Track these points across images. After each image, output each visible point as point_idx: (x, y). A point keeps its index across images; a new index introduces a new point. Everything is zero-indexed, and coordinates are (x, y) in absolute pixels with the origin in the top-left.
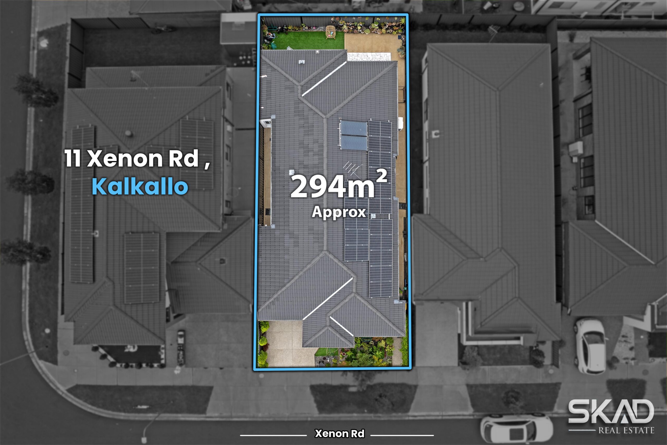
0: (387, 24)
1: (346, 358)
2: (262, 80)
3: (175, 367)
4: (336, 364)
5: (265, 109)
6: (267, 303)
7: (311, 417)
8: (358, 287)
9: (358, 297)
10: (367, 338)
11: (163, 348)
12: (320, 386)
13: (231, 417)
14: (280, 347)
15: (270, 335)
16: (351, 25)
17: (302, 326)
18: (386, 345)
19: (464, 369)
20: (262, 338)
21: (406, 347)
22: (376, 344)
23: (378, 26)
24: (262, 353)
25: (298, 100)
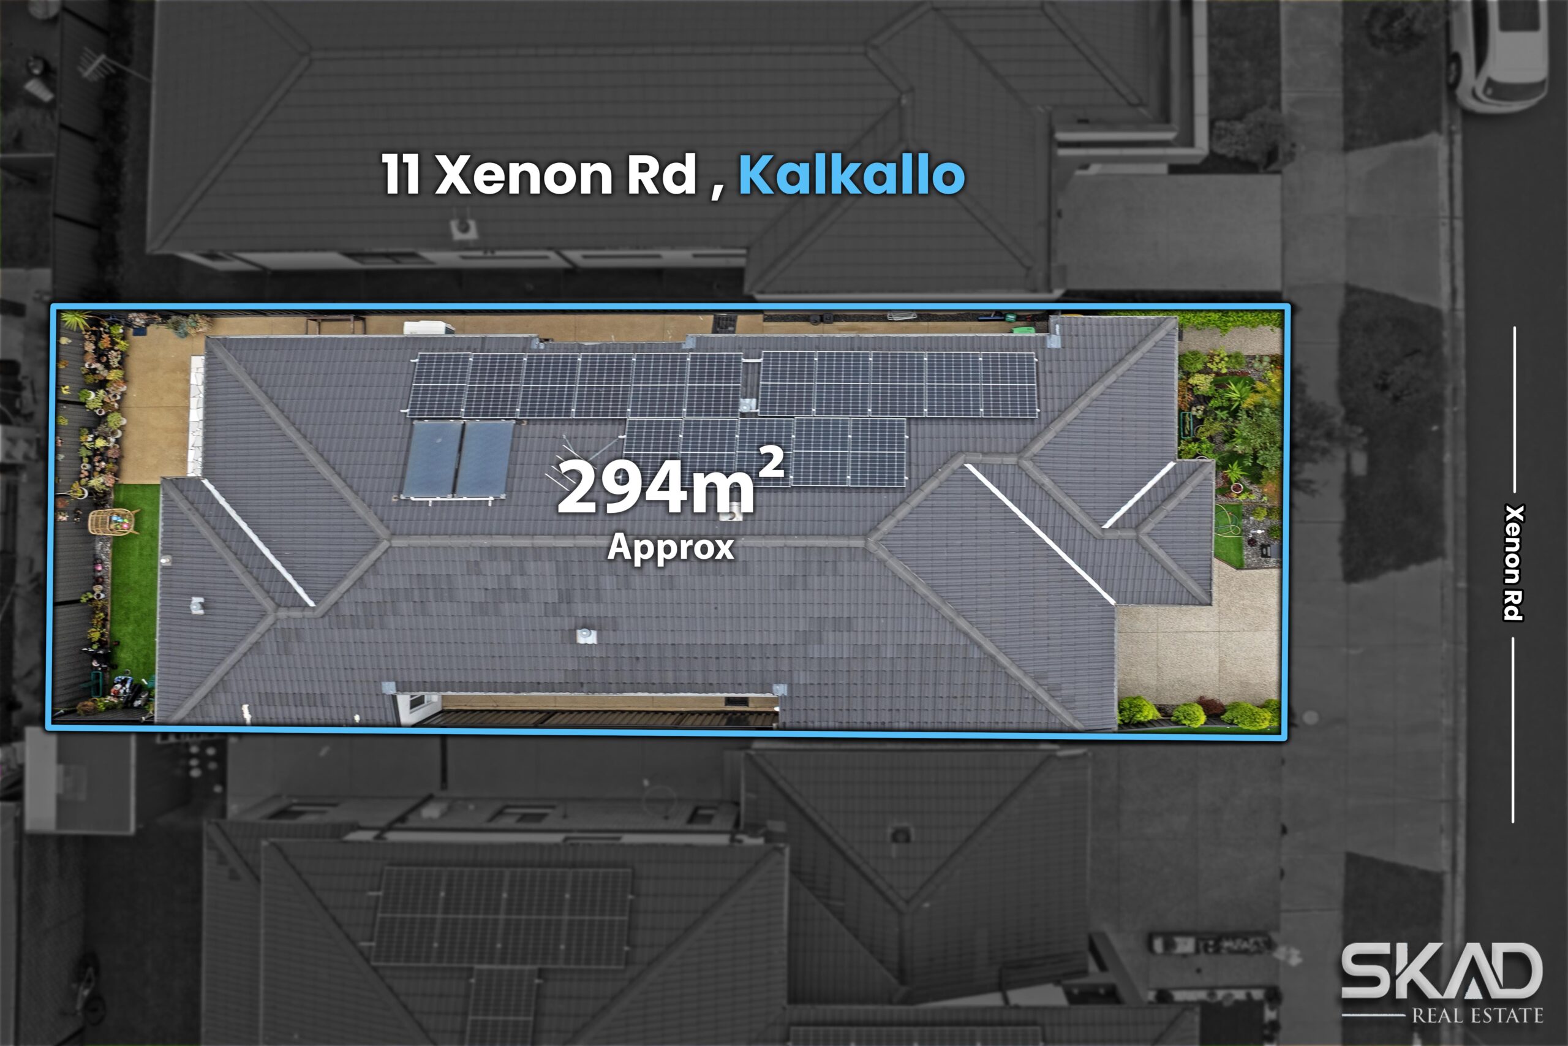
0: (90, 365)
1: (1252, 483)
2: (261, 720)
3: (1277, 961)
4: (1270, 510)
5: (362, 710)
6: (1053, 706)
7: (1456, 579)
8: (1000, 450)
9: (1036, 448)
10: (1182, 423)
11: (1212, 995)
12: (1347, 556)
13: (1453, 802)
14: (1212, 667)
15: (1168, 694)
16: (88, 467)
17: (1140, 608)
18: (1206, 371)
19: (1291, 156)
20: (1178, 717)
21: (1215, 316)
22: (1205, 399)
23: (95, 391)
24: (1231, 718)
25: (327, 618)
